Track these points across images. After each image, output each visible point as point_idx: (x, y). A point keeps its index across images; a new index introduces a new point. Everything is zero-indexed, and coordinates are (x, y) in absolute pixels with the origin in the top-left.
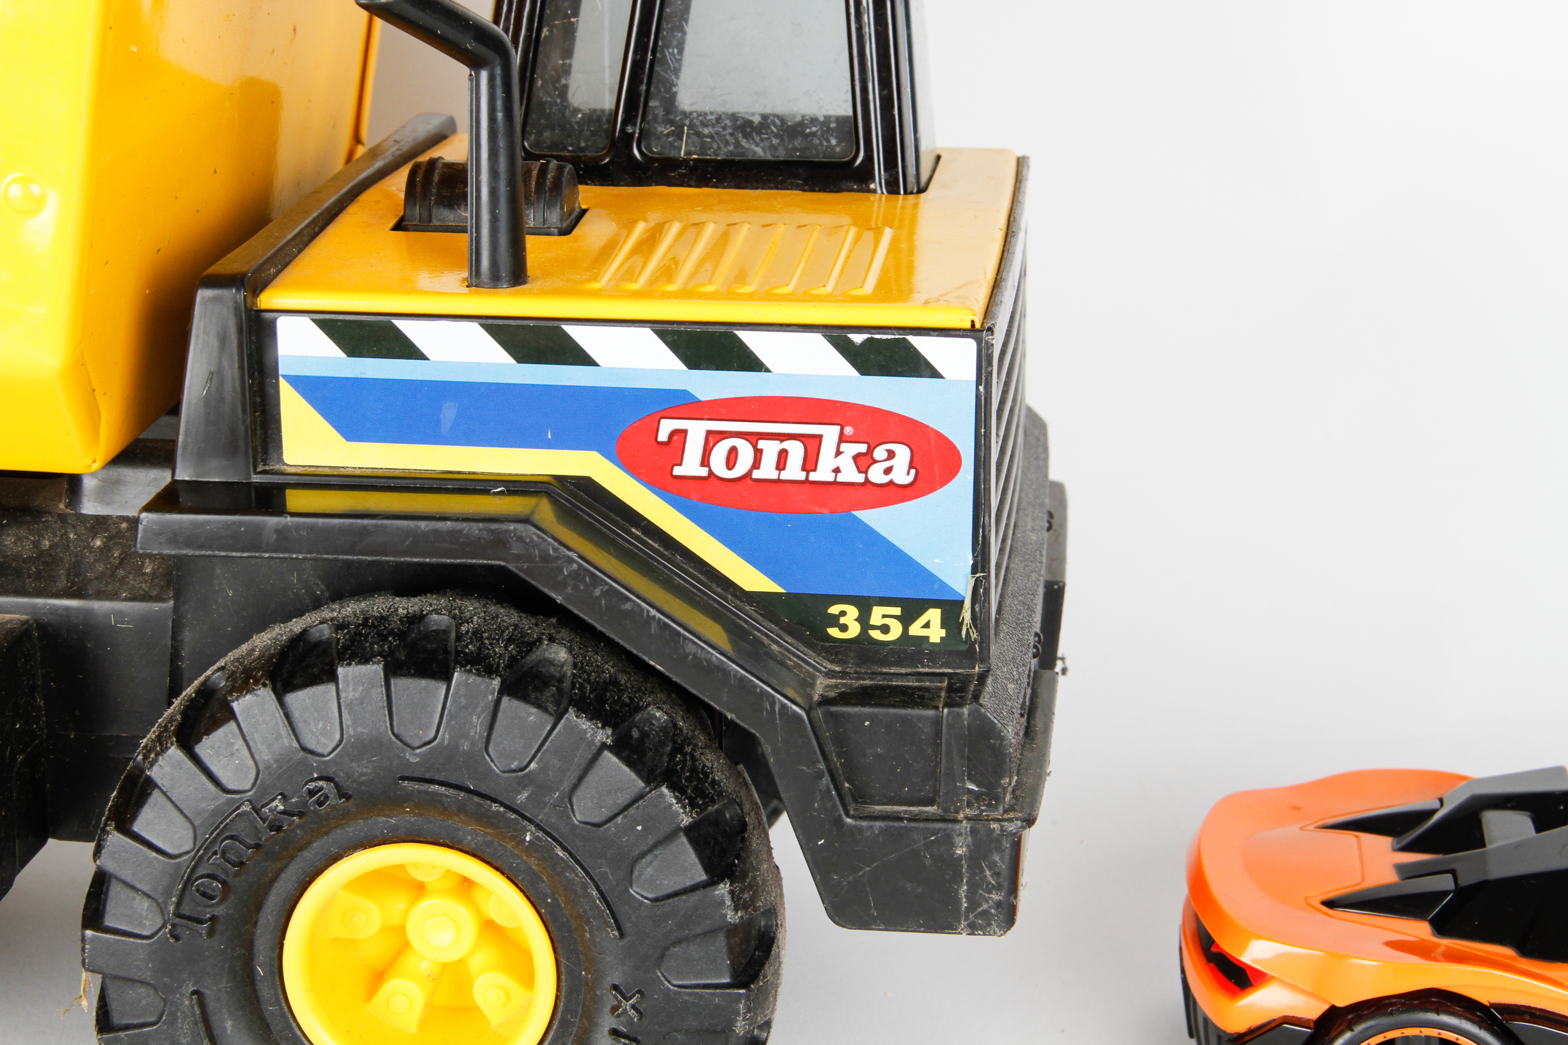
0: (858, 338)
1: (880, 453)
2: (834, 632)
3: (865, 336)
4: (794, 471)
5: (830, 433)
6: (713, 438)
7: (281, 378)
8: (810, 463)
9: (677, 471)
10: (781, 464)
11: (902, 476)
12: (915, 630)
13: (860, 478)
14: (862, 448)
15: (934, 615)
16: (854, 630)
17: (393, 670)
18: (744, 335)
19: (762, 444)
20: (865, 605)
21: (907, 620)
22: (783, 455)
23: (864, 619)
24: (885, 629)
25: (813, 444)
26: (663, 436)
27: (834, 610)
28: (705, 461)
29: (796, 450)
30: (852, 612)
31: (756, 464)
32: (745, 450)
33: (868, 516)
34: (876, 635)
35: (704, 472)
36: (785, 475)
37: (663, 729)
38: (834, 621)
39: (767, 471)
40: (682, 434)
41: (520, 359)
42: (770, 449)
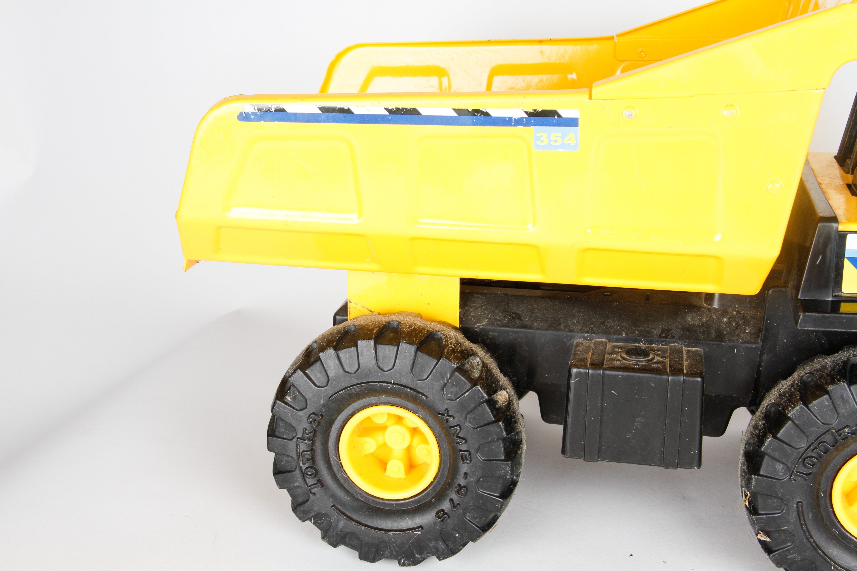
7: (845, 259)
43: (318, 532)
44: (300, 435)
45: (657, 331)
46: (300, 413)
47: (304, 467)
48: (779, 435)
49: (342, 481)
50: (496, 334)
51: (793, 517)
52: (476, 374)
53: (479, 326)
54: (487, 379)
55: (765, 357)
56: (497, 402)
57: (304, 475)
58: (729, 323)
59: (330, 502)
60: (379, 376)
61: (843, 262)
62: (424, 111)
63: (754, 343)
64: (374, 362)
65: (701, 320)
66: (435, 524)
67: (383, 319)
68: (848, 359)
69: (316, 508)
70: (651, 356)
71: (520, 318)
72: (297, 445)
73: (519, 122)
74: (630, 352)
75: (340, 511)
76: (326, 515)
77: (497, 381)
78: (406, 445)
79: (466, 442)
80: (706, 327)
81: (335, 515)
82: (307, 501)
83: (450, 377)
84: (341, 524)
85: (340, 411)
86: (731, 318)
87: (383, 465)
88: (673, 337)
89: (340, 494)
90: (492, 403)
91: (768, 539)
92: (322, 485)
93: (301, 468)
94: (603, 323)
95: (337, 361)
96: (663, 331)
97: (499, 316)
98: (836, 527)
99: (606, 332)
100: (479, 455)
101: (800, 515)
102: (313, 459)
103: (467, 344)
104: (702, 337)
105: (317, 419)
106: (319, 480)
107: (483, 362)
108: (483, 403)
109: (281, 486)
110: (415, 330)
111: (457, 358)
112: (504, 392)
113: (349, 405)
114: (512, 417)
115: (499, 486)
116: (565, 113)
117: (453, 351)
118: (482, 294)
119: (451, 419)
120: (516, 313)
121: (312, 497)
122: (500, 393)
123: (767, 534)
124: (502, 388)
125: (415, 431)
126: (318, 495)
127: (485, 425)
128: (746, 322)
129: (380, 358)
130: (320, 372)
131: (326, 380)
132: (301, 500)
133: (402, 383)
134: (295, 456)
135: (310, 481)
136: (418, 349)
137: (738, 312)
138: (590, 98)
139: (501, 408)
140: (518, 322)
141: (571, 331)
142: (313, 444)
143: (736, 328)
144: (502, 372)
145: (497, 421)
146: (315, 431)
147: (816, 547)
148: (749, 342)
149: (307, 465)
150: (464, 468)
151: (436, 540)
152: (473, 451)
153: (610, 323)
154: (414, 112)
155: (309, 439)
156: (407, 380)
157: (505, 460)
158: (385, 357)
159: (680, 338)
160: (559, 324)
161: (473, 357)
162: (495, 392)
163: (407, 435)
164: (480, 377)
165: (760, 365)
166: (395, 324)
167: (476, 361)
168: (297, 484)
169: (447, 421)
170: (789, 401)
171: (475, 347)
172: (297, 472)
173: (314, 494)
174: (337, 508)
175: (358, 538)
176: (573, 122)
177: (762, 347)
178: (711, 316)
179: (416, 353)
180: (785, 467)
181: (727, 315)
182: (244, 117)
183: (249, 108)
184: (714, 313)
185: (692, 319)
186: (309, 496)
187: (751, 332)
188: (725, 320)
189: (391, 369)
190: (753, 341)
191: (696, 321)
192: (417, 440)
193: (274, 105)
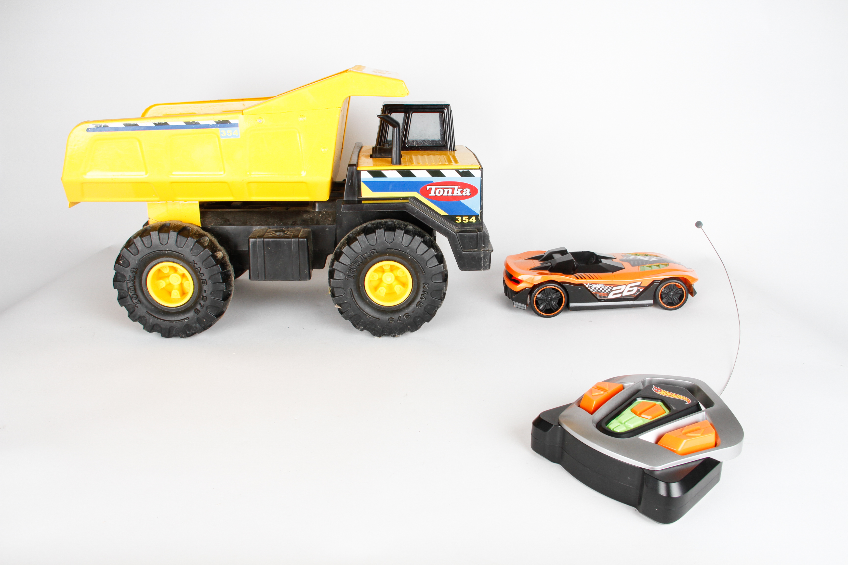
0: (461, 171)
1: (465, 190)
2: (457, 221)
3: (462, 170)
4: (450, 194)
5: (456, 187)
6: (436, 189)
7: (362, 183)
8: (453, 192)
9: (430, 195)
10: (448, 193)
11: (468, 194)
12: (471, 220)
13: (461, 195)
14: (462, 189)
15: (474, 218)
16: (460, 221)
17: (385, 230)
18: (441, 171)
19: (445, 189)
20: (462, 217)
21: (469, 219)
22: (448, 191)
23: (462, 219)
24: (465, 221)
25: (453, 189)
26: (428, 189)
27: (457, 218)
28: (435, 193)
29: (450, 190)
30: (460, 218)
31: (444, 193)
32: (442, 190)
33: (463, 201)
34: (464, 222)
35: (435, 195)
36: (449, 195)
37: (429, 239)
38: (457, 220)
39: (445, 194)
40: (431, 189)
41: (403, 177)
42: (446, 190)
43: (142, 326)
44: (128, 279)
45: (290, 223)
46: (127, 269)
47: (131, 294)
48: (340, 260)
49: (150, 301)
50: (218, 229)
51: (349, 296)
52: (206, 244)
53: (210, 226)
54: (211, 246)
55: (338, 231)
56: (217, 256)
57: (131, 298)
58: (322, 217)
59: (145, 310)
60: (162, 247)
61: (361, 183)
62: (171, 123)
63: (333, 224)
64: (159, 242)
65: (310, 216)
66: (194, 316)
67: (162, 223)
68: (366, 226)
69: (139, 314)
70: (286, 232)
71: (229, 221)
72: (127, 283)
73: (212, 126)
74: (276, 231)
75: (150, 314)
76: (143, 317)
77: (217, 247)
78: (179, 282)
79: (204, 275)
80: (312, 219)
81: (148, 317)
82: (134, 311)
83: (194, 245)
84: (151, 320)
85: (145, 267)
86: (323, 215)
87: (170, 293)
88: (297, 225)
89: (149, 306)
90: (214, 257)
91: (340, 308)
92: (141, 303)
93: (130, 295)
94: (266, 221)
95: (142, 242)
96: (293, 222)
97: (219, 221)
98: (368, 299)
99: (268, 224)
100: (210, 281)
101: (352, 294)
102: (135, 290)
103: (202, 232)
104: (310, 223)
105: (135, 270)
106: (139, 300)
107: (210, 239)
108: (210, 256)
109: (122, 305)
110: (177, 226)
111: (196, 237)
112: (221, 253)
113: (150, 263)
114: (224, 263)
115: (221, 295)
116: (232, 122)
117: (195, 234)
118: (212, 212)
119: (196, 265)
120: (227, 219)
121: (136, 309)
122: (218, 252)
123: (340, 305)
124: (219, 250)
125: (183, 276)
126: (139, 308)
127: (212, 267)
128: (330, 216)
129: (161, 238)
130: (135, 249)
131: (137, 252)
132: (131, 311)
133: (172, 250)
134: (126, 290)
135: (135, 301)
136: (178, 234)
137: (326, 212)
138: (243, 114)
139: (219, 259)
140: (228, 223)
141: (252, 225)
142: (134, 283)
143: (325, 218)
144: (220, 243)
145: (217, 264)
146: (135, 277)
147: (359, 308)
148: (330, 224)
149: (133, 293)
150: (205, 287)
151: (195, 323)
152: (207, 279)
153: (270, 220)
154: (166, 124)
155: (132, 280)
156: (174, 248)
157: (223, 283)
158: (163, 239)
159: (301, 225)
160: (247, 223)
161: (205, 237)
162: (216, 251)
163: (180, 278)
164: (208, 245)
165: (336, 235)
166: (168, 224)
167: (207, 239)
168: (129, 303)
169: (194, 266)
170: (343, 245)
171: (206, 233)
172: (128, 297)
173: (137, 307)
174: (148, 313)
175: (160, 327)
176: (236, 125)
177: (336, 226)
178: (314, 214)
179: (177, 236)
180: (343, 274)
181: (321, 214)
182: (88, 130)
183: (91, 126)
184: (316, 213)
185: (306, 216)
186: (135, 308)
187: (331, 220)
188: (320, 216)
189: (166, 244)
190: (332, 224)
191: (308, 217)
192: (184, 279)
193: (103, 124)
